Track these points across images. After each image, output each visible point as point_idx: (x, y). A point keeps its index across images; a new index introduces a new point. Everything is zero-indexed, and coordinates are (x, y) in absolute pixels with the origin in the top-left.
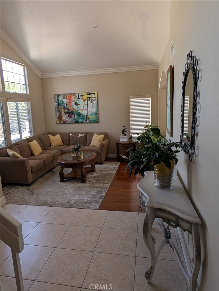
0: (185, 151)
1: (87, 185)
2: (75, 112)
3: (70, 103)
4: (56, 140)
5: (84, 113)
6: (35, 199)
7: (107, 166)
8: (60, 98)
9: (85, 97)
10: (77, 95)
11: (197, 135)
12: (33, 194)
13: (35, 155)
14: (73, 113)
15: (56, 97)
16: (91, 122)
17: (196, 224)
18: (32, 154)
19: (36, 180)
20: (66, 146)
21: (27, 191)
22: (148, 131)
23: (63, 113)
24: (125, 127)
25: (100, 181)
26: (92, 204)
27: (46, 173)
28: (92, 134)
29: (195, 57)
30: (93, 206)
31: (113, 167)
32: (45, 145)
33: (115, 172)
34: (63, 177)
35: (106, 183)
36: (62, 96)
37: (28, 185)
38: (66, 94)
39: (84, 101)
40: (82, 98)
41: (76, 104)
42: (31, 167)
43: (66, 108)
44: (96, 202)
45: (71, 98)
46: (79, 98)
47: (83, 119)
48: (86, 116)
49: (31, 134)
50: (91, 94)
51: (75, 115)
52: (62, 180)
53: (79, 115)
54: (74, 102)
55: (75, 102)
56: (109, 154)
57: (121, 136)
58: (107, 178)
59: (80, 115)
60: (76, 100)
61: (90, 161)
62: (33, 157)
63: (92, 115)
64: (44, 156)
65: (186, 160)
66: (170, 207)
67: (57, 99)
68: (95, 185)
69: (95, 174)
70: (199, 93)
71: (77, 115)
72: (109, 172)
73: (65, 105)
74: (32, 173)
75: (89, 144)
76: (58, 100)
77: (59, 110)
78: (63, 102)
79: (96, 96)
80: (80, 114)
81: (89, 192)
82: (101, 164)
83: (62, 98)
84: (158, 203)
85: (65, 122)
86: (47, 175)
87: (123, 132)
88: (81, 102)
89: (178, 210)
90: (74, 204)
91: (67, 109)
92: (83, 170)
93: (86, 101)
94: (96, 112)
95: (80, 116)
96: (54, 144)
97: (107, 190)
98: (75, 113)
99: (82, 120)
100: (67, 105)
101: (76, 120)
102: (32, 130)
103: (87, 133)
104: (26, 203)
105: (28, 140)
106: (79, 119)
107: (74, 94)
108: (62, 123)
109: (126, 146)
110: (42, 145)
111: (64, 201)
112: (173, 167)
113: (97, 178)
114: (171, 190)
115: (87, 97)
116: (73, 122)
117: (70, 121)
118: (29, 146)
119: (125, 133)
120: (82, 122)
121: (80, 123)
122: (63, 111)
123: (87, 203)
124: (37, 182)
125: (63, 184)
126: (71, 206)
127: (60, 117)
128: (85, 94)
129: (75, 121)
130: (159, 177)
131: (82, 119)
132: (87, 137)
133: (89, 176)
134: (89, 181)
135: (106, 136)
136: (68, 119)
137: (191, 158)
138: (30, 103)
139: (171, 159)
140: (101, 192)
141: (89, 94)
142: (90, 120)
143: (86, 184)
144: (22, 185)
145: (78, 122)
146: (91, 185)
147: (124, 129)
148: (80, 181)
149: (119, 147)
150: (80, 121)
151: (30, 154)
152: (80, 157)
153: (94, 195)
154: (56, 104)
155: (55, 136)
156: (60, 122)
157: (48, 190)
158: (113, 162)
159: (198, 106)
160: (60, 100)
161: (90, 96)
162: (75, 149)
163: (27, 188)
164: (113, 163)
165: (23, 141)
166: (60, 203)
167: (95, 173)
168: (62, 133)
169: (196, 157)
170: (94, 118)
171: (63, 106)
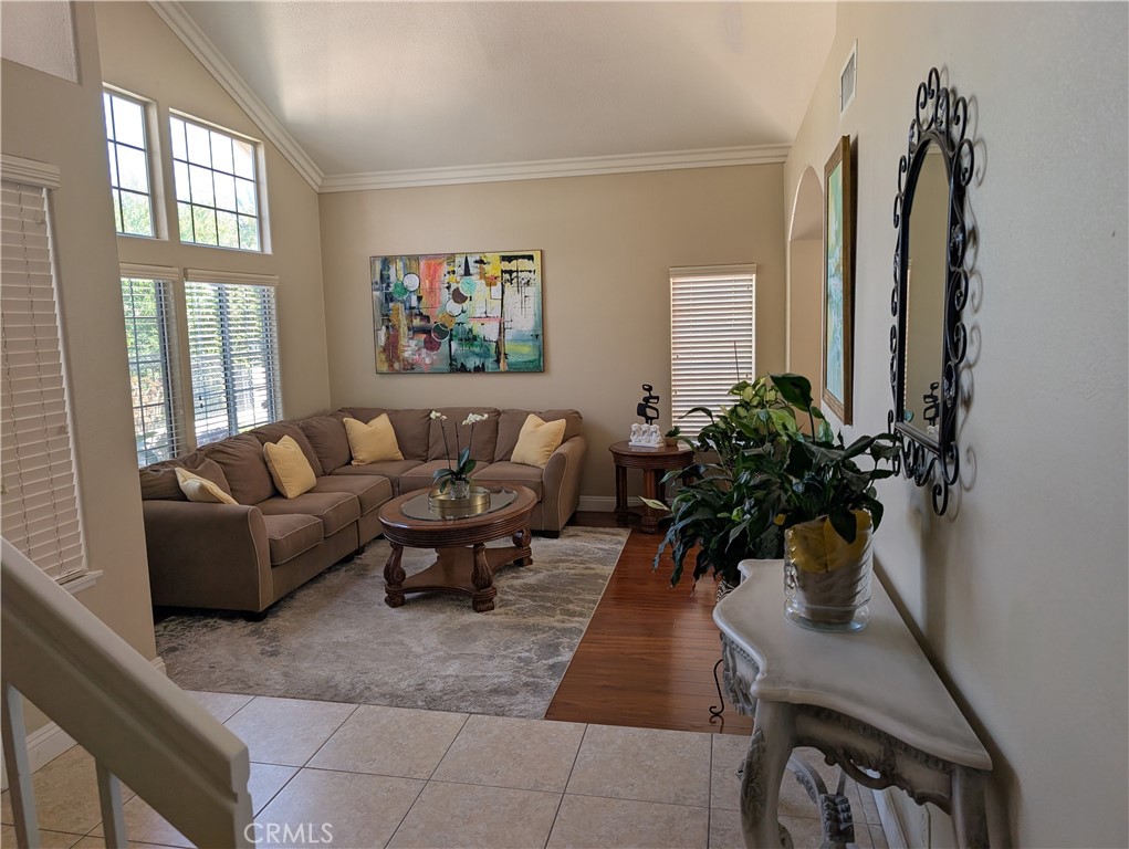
0: (911, 472)
1: (499, 618)
2: (453, 326)
3: (432, 290)
4: (373, 437)
5: (489, 331)
6: (286, 675)
7: (579, 544)
8: (392, 272)
9: (495, 267)
10: (460, 260)
11: (968, 403)
12: (274, 654)
13: (286, 498)
14: (442, 331)
15: (378, 266)
16: (516, 370)
17: (971, 772)
18: (277, 493)
19: (290, 595)
20: (412, 462)
21: (252, 641)
22: (745, 405)
23: (404, 330)
24: (650, 389)
25: (549, 604)
26: (520, 698)
27: (329, 570)
28: (518, 418)
29: (954, 91)
30: (523, 707)
31: (602, 549)
32: (330, 455)
33: (609, 570)
34: (399, 584)
35: (573, 614)
36: (400, 264)
37: (255, 617)
38: (417, 258)
39: (490, 284)
40: (483, 275)
41: (458, 297)
42: (273, 543)
43: (416, 311)
44: (535, 688)
45: (435, 272)
46: (467, 273)
47: (486, 355)
48: (497, 347)
49: (272, 413)
50: (517, 258)
51: (450, 340)
52: (395, 600)
53: (468, 340)
54: (448, 288)
55: (452, 289)
56: (583, 498)
57: (635, 426)
58: (578, 594)
59: (470, 339)
60: (458, 283)
61: (508, 522)
62: (277, 503)
63: (520, 339)
64: (323, 501)
65: (917, 512)
66: (859, 700)
67: (382, 275)
68: (531, 621)
69: (528, 577)
70: (974, 232)
71: (461, 340)
72: (586, 568)
73: (414, 298)
74: (272, 566)
75: (507, 458)
76: (384, 278)
77: (386, 317)
78: (406, 290)
79: (535, 265)
80: (471, 336)
81: (507, 648)
82: (554, 534)
83: (401, 273)
84: (805, 684)
85: (410, 368)
86: (333, 580)
87: (641, 410)
88: (476, 287)
89: (891, 713)
90: (445, 698)
91: (421, 314)
92: (483, 558)
93: (495, 285)
94: (535, 330)
95: (472, 345)
96: (363, 454)
97: (577, 641)
98: (454, 333)
99: (478, 362)
100: (420, 299)
101: (456, 360)
102: (279, 395)
103: (498, 413)
104: (247, 686)
105: (262, 435)
106: (467, 357)
107: (451, 258)
108: (398, 373)
109: (654, 464)
110: (315, 457)
111: (403, 685)
112: (865, 538)
113: (535, 590)
114: (854, 632)
115: (503, 272)
116: (447, 367)
117: (432, 364)
118: (265, 461)
119: (650, 412)
120: (479, 370)
121: (470, 372)
123: (496, 691)
124: (295, 603)
125: (401, 616)
126: (432, 704)
127: (391, 349)
128: (493, 258)
129: (451, 364)
130: (804, 580)
131: (478, 355)
132: (499, 429)
133: (503, 583)
134: (505, 604)
135: (576, 425)
136: (424, 355)
137: (940, 500)
138: (272, 289)
139: (857, 505)
140: (553, 649)
141: (509, 259)
142: (512, 359)
143: (494, 614)
144: (231, 615)
145: (463, 369)
146: (513, 620)
147: (646, 400)
148: (470, 604)
149: (624, 469)
150: (472, 363)
151: (268, 490)
152: (470, 505)
153: (528, 661)
154: (377, 293)
155: (372, 422)
156: (391, 366)
157: (339, 637)
158: (602, 529)
159: (973, 284)
160: (393, 279)
161: (512, 266)
162: (452, 473)
163: (251, 626)
164: (601, 533)
165: (238, 438)
166: (385, 689)
167: (531, 570)
168: (396, 411)
169: (966, 495)
170: (526, 352)
171: (403, 302)
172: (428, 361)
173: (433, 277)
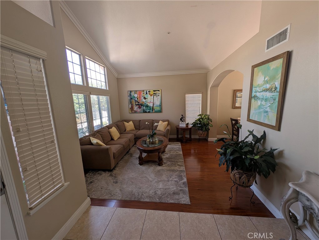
3: (140, 97)
4: (130, 126)
5: (151, 105)
8: (132, 94)
9: (152, 93)
13: (114, 140)
15: (129, 92)
16: (156, 112)
18: (112, 139)
20: (138, 130)
21: (110, 178)
23: (134, 105)
24: (183, 115)
25: (174, 163)
32: (122, 130)
36: (133, 92)
38: (137, 91)
42: (114, 153)
46: (147, 94)
47: (150, 109)
49: (109, 122)
50: (156, 91)
54: (143, 96)
56: (170, 136)
59: (147, 106)
62: (112, 142)
63: (157, 106)
64: (123, 141)
67: (130, 94)
71: (145, 106)
74: (114, 159)
75: (156, 129)
77: (131, 102)
78: (135, 97)
81: (171, 177)
83: (134, 94)
85: (136, 112)
87: (181, 119)
88: (148, 96)
91: (138, 102)
94: (160, 104)
96: (128, 129)
97: (185, 174)
100: (137, 99)
101: (144, 110)
102: (111, 118)
105: (109, 127)
106: (147, 110)
108: (133, 113)
110: (119, 130)
113: (169, 159)
115: (154, 93)
116: (142, 112)
118: (109, 133)
119: (183, 120)
120: (149, 112)
122: (134, 103)
127: (132, 108)
128: (152, 91)
131: (149, 109)
132: (153, 124)
135: (169, 123)
136: (138, 109)
138: (109, 97)
142: (155, 110)
143: (163, 167)
145: (146, 112)
146: (168, 168)
147: (182, 117)
150: (147, 111)
151: (110, 139)
154: (129, 98)
155: (129, 123)
156: (132, 112)
160: (132, 95)
165: (103, 128)
167: (166, 153)
168: (133, 120)
170: (158, 109)
171: (134, 99)
172: (139, 111)
173: (140, 94)
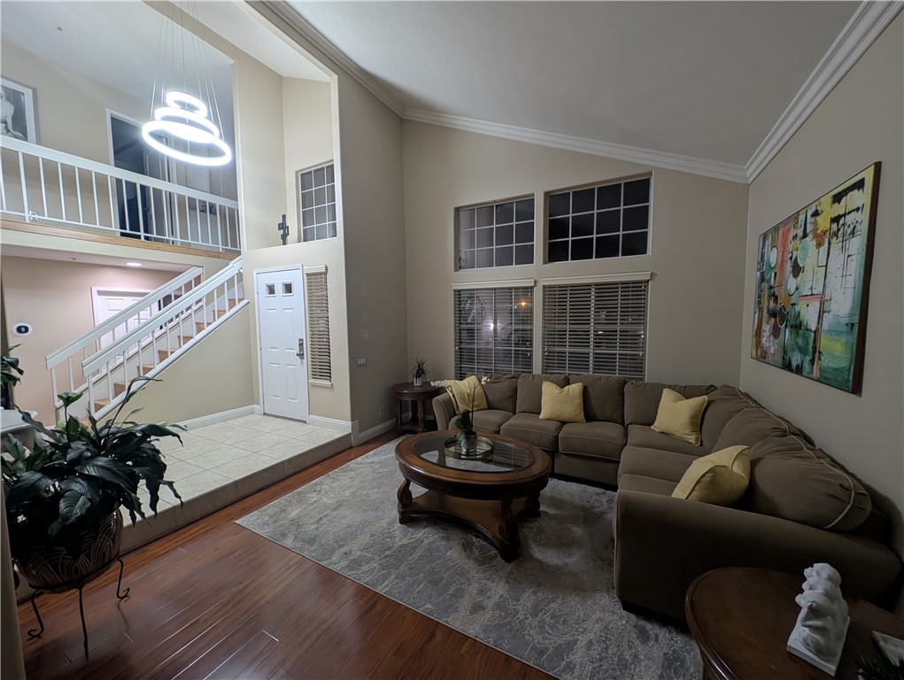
2: (790, 308)
3: (782, 263)
8: (766, 249)
10: (802, 217)
14: (783, 315)
15: (761, 245)
16: (826, 379)
23: (765, 312)
36: (770, 239)
38: (779, 227)
39: (819, 244)
40: (815, 233)
41: (796, 269)
43: (773, 291)
45: (786, 241)
47: (806, 352)
48: (815, 340)
51: (786, 326)
54: (791, 258)
55: (794, 258)
59: (798, 325)
60: (798, 249)
63: (835, 330)
67: (762, 255)
71: (791, 327)
77: (760, 299)
79: (865, 194)
80: (798, 322)
83: (770, 248)
85: (764, 356)
88: (808, 252)
91: (774, 294)
93: (823, 244)
94: (851, 316)
95: (798, 335)
98: (789, 317)
99: (799, 358)
100: (775, 275)
101: (786, 353)
106: (793, 350)
107: (796, 218)
108: (759, 359)
116: (781, 360)
117: (775, 354)
120: (799, 369)
121: (793, 371)
122: (766, 304)
127: (759, 333)
129: (783, 358)
131: (800, 350)
136: (771, 343)
141: (839, 197)
142: (824, 361)
150: (796, 359)
156: (756, 351)
160: (766, 256)
161: (842, 207)
170: (840, 351)
171: (768, 281)
172: (772, 350)
173: (785, 244)
